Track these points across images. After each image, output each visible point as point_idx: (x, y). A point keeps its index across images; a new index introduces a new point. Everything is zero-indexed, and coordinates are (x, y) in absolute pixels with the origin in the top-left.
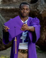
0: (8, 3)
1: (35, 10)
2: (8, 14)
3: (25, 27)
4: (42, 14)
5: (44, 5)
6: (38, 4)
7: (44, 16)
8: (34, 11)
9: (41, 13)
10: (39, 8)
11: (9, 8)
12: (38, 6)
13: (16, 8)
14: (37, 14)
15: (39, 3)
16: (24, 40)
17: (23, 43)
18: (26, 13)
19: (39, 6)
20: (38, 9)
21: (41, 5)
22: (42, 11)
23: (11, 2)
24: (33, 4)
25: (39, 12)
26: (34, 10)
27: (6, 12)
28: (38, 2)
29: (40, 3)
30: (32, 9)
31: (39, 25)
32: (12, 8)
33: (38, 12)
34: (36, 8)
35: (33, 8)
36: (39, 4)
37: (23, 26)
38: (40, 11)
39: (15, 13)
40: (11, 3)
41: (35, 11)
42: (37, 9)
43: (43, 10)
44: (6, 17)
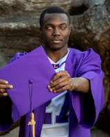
0: (11, 13)
1: (83, 30)
2: (10, 42)
3: (61, 80)
4: (99, 41)
5: (105, 18)
6: (88, 16)
7: (105, 47)
8: (78, 34)
9: (97, 38)
10: (93, 25)
11: (13, 25)
12: (88, 21)
13: (32, 27)
14: (86, 41)
15: (91, 12)
16: (57, 117)
17: (54, 124)
18: (61, 37)
19: (92, 21)
20: (89, 27)
21: (98, 17)
22: (99, 34)
23: (20, 12)
24: (76, 17)
25: (93, 37)
26: (79, 31)
27: (7, 36)
28: (88, 11)
29: (93, 14)
30: (75, 27)
31: (102, 72)
32: (23, 25)
33: (88, 36)
34: (85, 27)
35: (77, 26)
36: (91, 16)
37: (55, 78)
38: (95, 34)
39: (31, 40)
40: (19, 15)
41: (83, 34)
42: (87, 29)
43: (101, 32)
44: (6, 50)
